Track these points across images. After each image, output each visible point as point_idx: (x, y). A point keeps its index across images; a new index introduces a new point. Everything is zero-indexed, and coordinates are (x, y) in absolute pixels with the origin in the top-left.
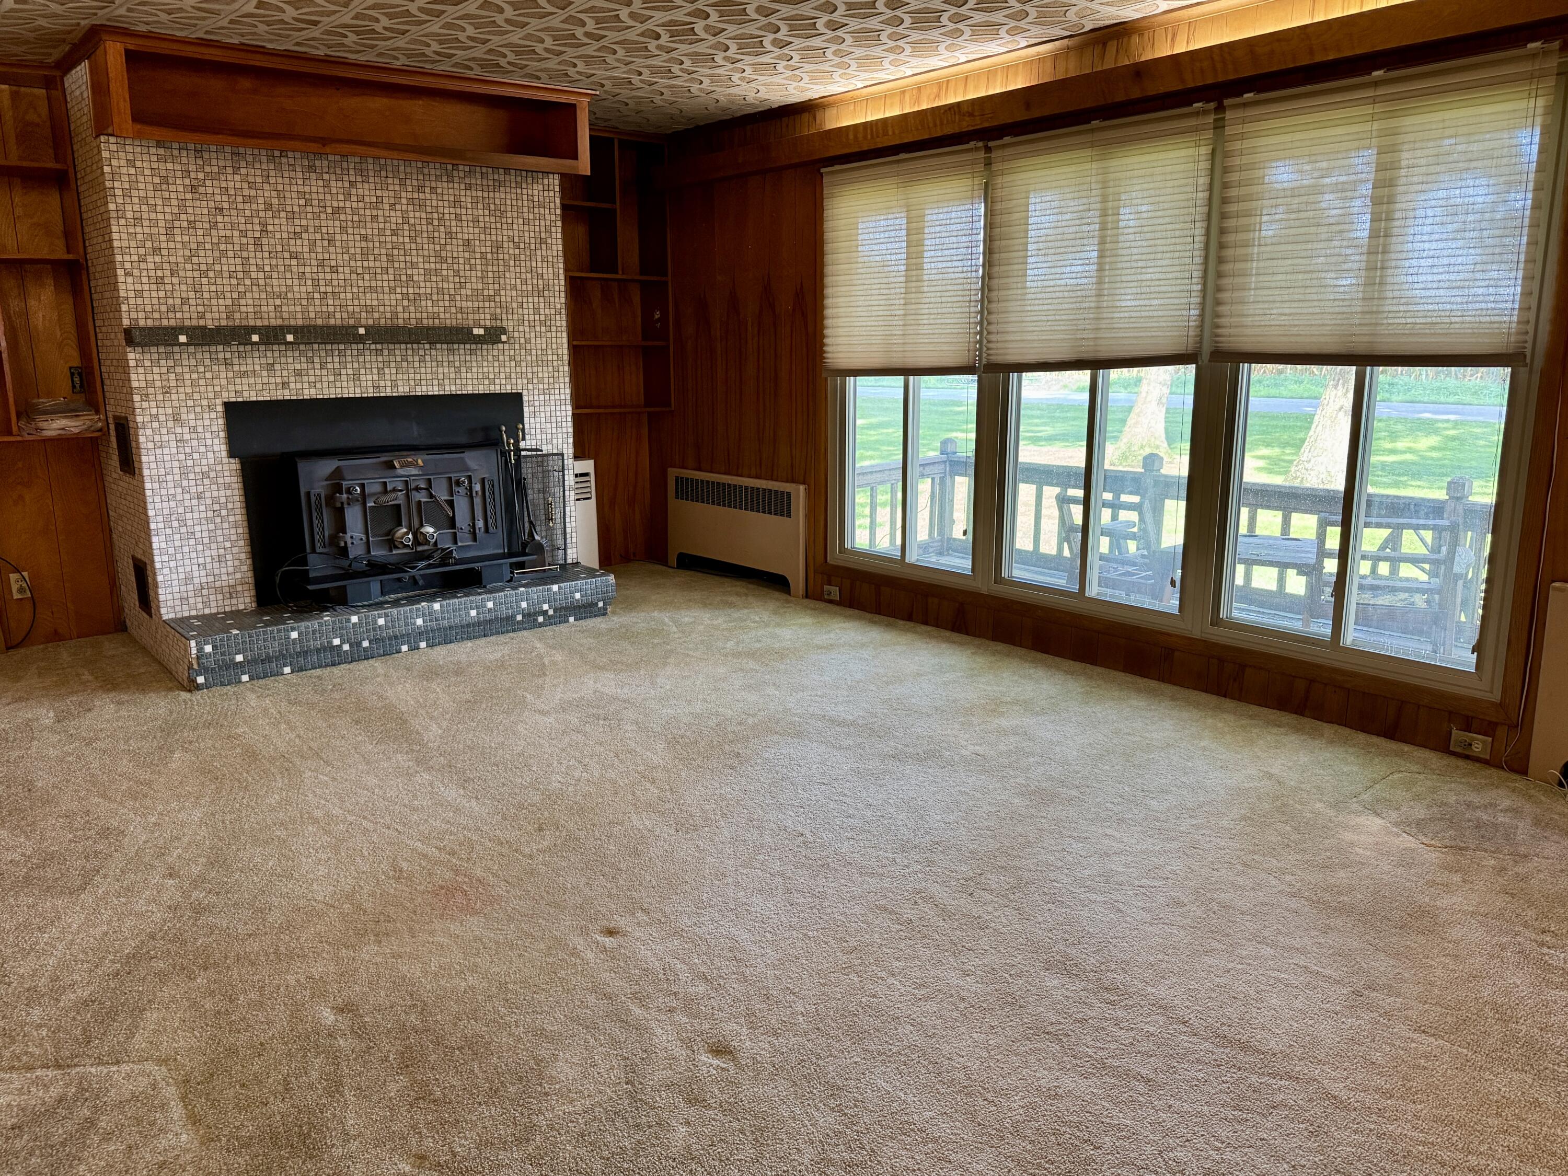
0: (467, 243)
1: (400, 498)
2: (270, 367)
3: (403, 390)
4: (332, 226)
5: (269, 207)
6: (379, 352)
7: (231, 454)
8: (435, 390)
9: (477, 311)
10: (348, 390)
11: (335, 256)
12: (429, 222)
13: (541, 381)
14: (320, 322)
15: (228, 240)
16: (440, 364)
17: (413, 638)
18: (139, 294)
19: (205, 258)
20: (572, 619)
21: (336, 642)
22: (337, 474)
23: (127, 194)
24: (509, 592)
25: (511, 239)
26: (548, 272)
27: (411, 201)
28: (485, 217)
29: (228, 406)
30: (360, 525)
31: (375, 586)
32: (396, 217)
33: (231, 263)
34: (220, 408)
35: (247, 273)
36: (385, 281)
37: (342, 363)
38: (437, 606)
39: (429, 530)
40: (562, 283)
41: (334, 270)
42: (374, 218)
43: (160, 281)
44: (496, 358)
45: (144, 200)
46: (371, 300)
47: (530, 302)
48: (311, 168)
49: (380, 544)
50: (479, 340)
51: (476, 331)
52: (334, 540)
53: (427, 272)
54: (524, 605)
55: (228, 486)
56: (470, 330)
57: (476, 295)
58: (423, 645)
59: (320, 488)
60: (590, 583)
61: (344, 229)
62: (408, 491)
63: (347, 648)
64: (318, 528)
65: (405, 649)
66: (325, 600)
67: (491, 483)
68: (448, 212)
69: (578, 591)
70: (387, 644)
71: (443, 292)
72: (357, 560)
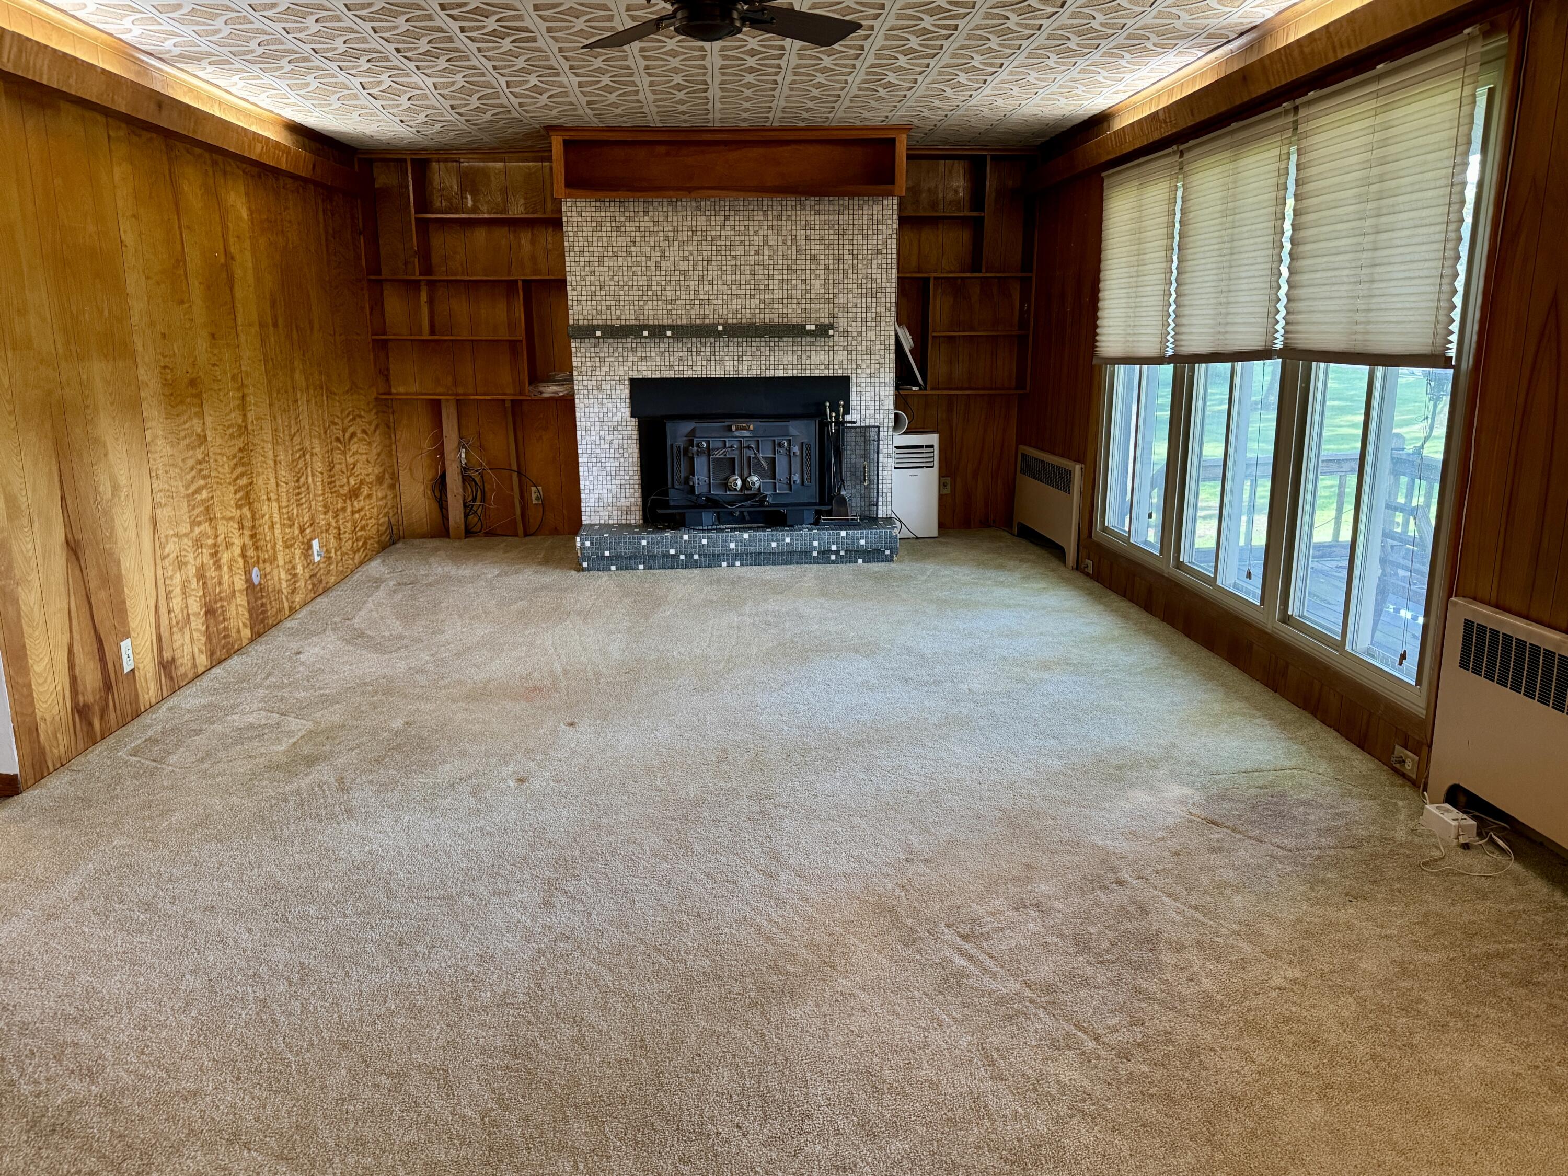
0: (814, 258)
1: (735, 453)
2: (662, 354)
3: (755, 373)
4: (710, 250)
5: (667, 238)
6: (740, 344)
7: (632, 415)
8: (781, 373)
9: (818, 311)
10: (715, 372)
11: (712, 273)
12: (784, 242)
13: (868, 367)
14: (698, 321)
15: (638, 264)
16: (786, 353)
17: (732, 557)
18: (580, 303)
19: (623, 277)
20: (860, 561)
21: (672, 552)
22: (692, 433)
23: (576, 235)
24: (805, 531)
25: (851, 252)
26: (881, 277)
27: (771, 227)
28: (829, 235)
29: (633, 381)
30: (705, 470)
31: (709, 517)
32: (758, 241)
33: (640, 280)
34: (627, 382)
35: (649, 287)
36: (747, 290)
37: (713, 353)
38: (746, 536)
39: (755, 479)
40: (894, 285)
41: (711, 283)
42: (742, 242)
43: (593, 294)
44: (831, 348)
45: (586, 239)
46: (736, 305)
47: (863, 303)
48: (698, 208)
49: (717, 486)
50: (810, 333)
51: (808, 327)
52: (687, 480)
53: (781, 282)
54: (816, 543)
55: (629, 437)
56: (804, 326)
57: (819, 298)
58: (738, 563)
59: (681, 442)
60: (874, 533)
61: (719, 252)
62: (741, 448)
63: (682, 557)
64: (677, 471)
65: (724, 564)
66: (676, 522)
67: (809, 449)
68: (800, 234)
69: (863, 538)
70: (711, 560)
71: (790, 297)
72: (700, 496)
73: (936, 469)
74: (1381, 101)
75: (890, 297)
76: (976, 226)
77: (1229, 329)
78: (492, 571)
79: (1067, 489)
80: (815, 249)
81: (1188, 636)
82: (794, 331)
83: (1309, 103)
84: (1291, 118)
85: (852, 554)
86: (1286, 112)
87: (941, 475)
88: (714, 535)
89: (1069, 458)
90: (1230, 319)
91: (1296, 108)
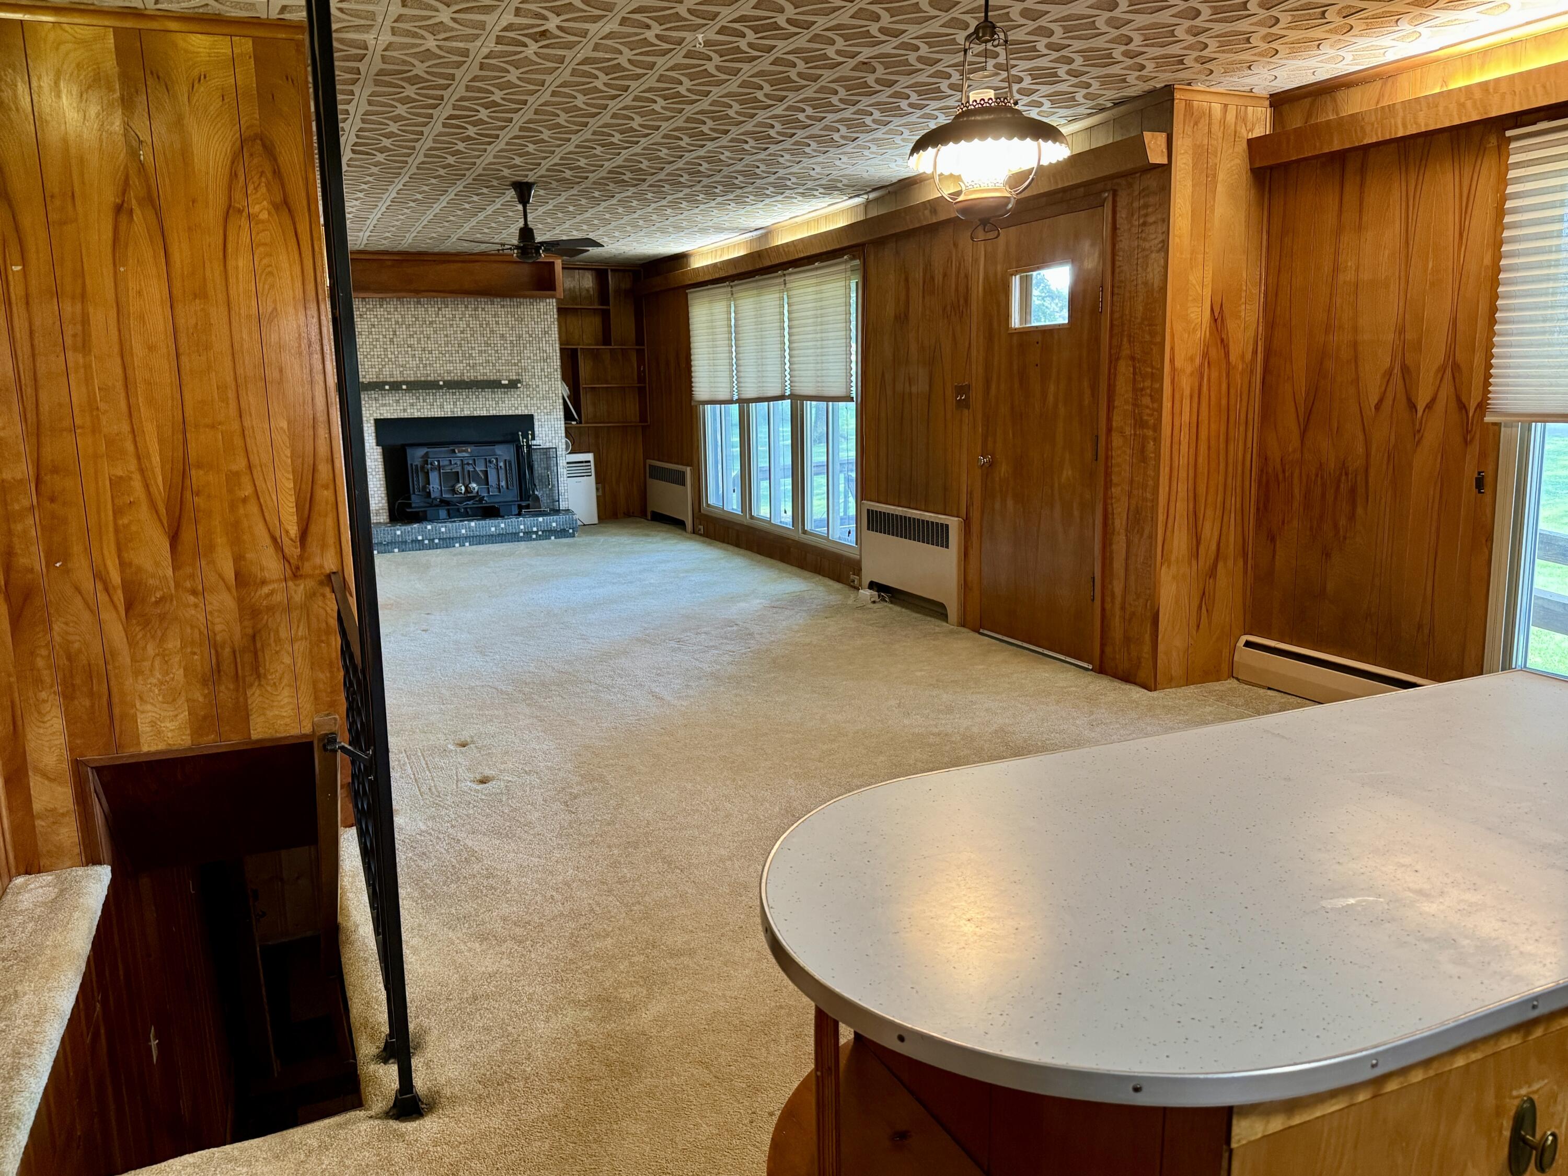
0: (502, 336)
1: (459, 469)
2: (398, 401)
3: (467, 413)
4: (429, 331)
5: (397, 322)
6: (454, 394)
7: (378, 444)
8: (484, 413)
9: (508, 371)
10: (437, 413)
11: (430, 346)
12: (481, 325)
13: (545, 408)
14: (423, 379)
15: (378, 340)
16: (487, 399)
17: (462, 540)
19: (366, 349)
20: (553, 538)
21: (420, 538)
22: (427, 453)
24: (514, 519)
25: (527, 332)
26: (549, 350)
27: (471, 316)
28: (512, 321)
29: (376, 421)
30: (437, 481)
31: (443, 513)
32: (463, 325)
34: (372, 422)
35: (386, 355)
36: (457, 357)
37: (435, 400)
38: (473, 524)
39: (474, 485)
40: (558, 354)
41: (430, 352)
42: (451, 325)
44: (519, 396)
46: (450, 367)
47: (538, 366)
48: (419, 302)
49: (448, 492)
50: (505, 386)
51: (503, 382)
52: (424, 488)
53: (480, 352)
54: (523, 527)
55: (376, 460)
56: (499, 381)
57: (508, 363)
58: (467, 544)
59: (418, 462)
60: (561, 518)
61: (435, 332)
62: (463, 465)
63: (426, 542)
64: (416, 482)
65: (457, 545)
66: (417, 517)
67: (510, 463)
68: (492, 321)
69: (554, 522)
70: (447, 542)
71: (488, 362)
72: (435, 499)
73: (593, 479)
74: (819, 280)
75: (557, 363)
76: (605, 316)
77: (765, 384)
79: (683, 483)
80: (503, 330)
81: (760, 554)
82: (493, 385)
83: (790, 274)
84: (782, 280)
85: (548, 533)
86: (781, 276)
87: (597, 483)
88: (450, 525)
89: (682, 464)
90: (764, 379)
91: (784, 275)
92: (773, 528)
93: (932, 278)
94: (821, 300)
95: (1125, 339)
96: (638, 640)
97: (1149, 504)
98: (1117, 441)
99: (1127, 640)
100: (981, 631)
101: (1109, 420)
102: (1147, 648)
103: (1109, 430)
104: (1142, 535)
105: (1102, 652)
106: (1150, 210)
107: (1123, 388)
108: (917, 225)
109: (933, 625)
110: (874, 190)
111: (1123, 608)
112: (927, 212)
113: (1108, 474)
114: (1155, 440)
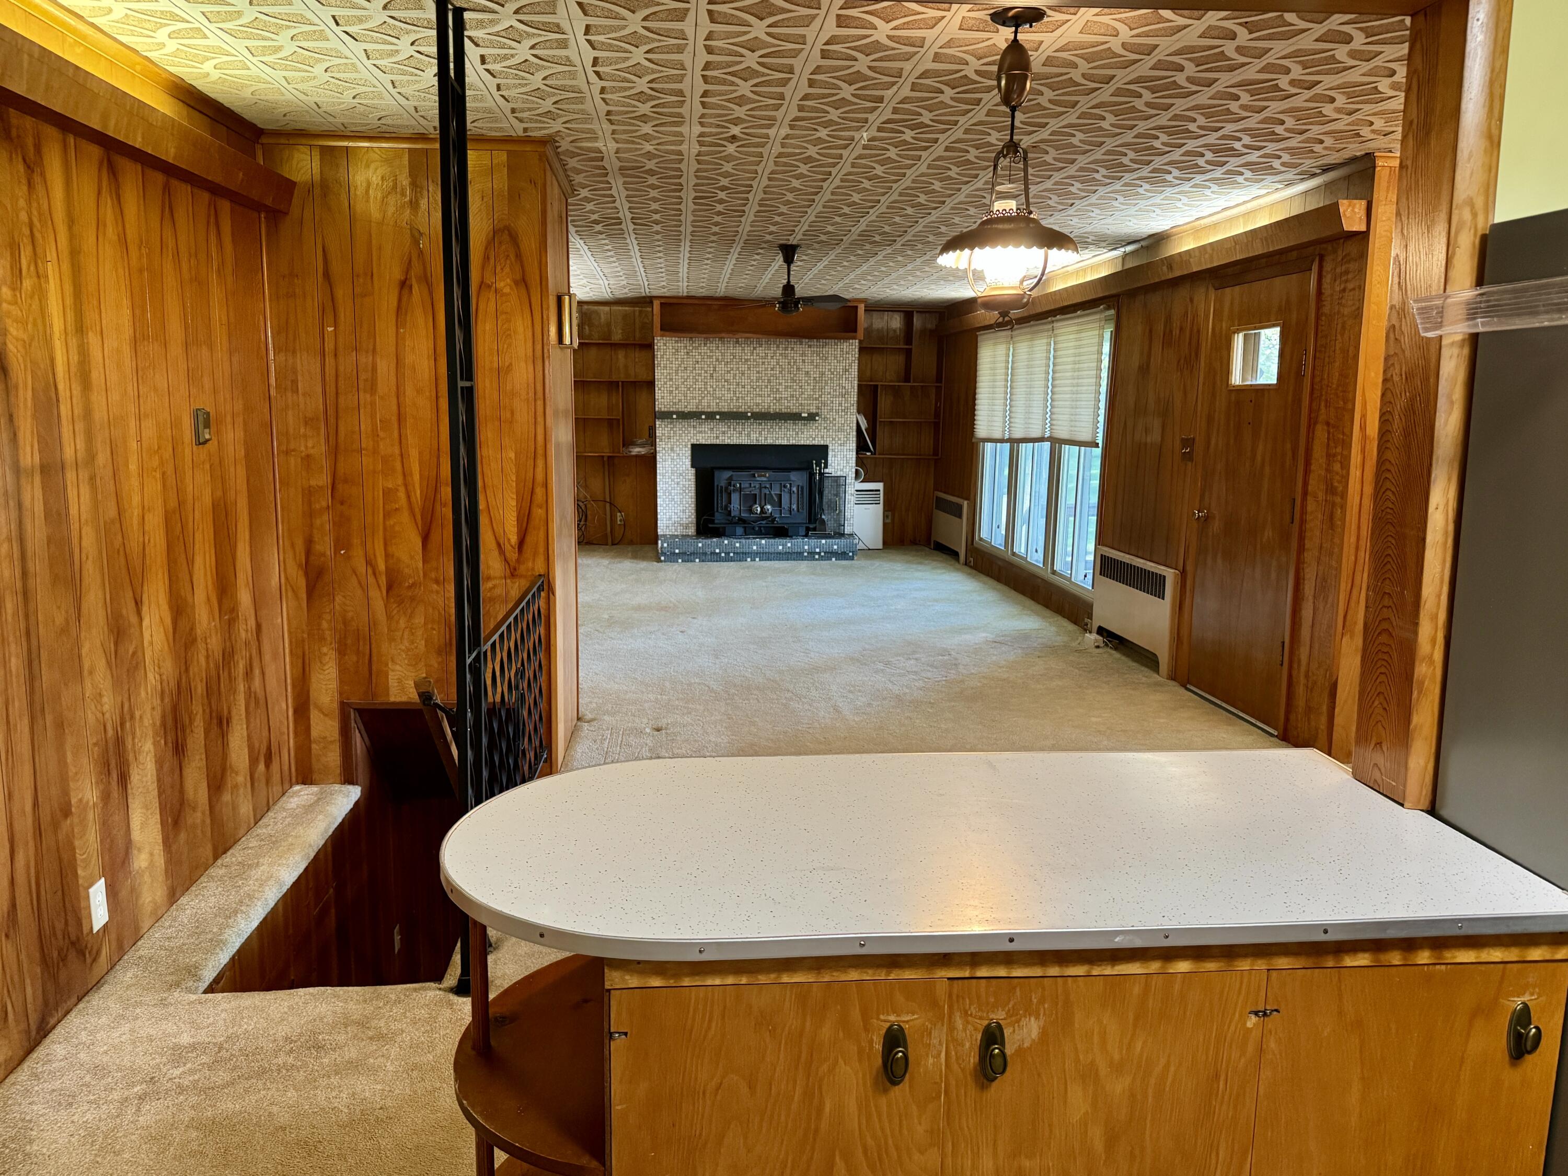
0: (807, 373)
1: (757, 492)
2: (712, 429)
3: (770, 442)
4: (744, 367)
5: (717, 360)
6: (760, 424)
7: (692, 466)
8: (785, 442)
9: (809, 405)
10: (744, 441)
11: (745, 381)
12: (789, 363)
13: (840, 439)
14: (735, 410)
15: (700, 375)
16: (788, 430)
17: (753, 555)
18: (663, 398)
19: (690, 382)
20: (834, 559)
21: (717, 551)
22: (730, 478)
23: (662, 357)
24: (800, 540)
25: (830, 370)
26: (848, 386)
27: (781, 354)
28: (817, 360)
29: (693, 446)
30: (738, 502)
31: (740, 530)
32: (773, 362)
33: (700, 385)
34: (689, 446)
35: (706, 388)
36: (766, 392)
37: (743, 429)
38: (763, 542)
39: (769, 507)
40: (856, 390)
41: (743, 387)
42: (763, 363)
43: (671, 392)
44: (817, 428)
45: (668, 359)
46: (759, 400)
47: (837, 401)
48: (737, 342)
49: (745, 511)
50: (804, 419)
51: (803, 415)
52: (726, 507)
53: (786, 387)
54: (806, 547)
55: (690, 480)
56: (800, 414)
57: (810, 397)
58: (757, 559)
59: (723, 484)
60: (843, 541)
61: (749, 369)
62: (761, 488)
63: (723, 555)
64: (719, 501)
65: (749, 559)
66: (718, 533)
67: (802, 488)
68: (799, 359)
69: (836, 545)
70: (741, 556)
71: (792, 396)
72: (734, 517)
73: (881, 507)
74: (1079, 327)
75: (854, 398)
76: (908, 353)
77: (1030, 426)
78: (605, 562)
79: (960, 516)
80: (808, 367)
82: (794, 417)
83: (1058, 321)
84: (1051, 326)
85: (830, 555)
86: (1049, 323)
87: (885, 510)
88: (744, 541)
89: (962, 498)
90: (1030, 421)
91: (1053, 322)
92: (1028, 566)
93: (1171, 331)
94: (1079, 347)
95: (1323, 404)
96: (852, 659)
97: (1334, 572)
98: (1311, 506)
99: (1309, 710)
100: (1188, 686)
101: (1305, 484)
102: (1324, 719)
103: (1305, 493)
104: (1326, 602)
105: (1287, 720)
106: (1350, 276)
107: (1318, 452)
108: (1157, 280)
109: (1143, 675)
110: (1129, 243)
111: (1307, 676)
112: (1165, 268)
113: (1301, 538)
114: (1342, 507)
